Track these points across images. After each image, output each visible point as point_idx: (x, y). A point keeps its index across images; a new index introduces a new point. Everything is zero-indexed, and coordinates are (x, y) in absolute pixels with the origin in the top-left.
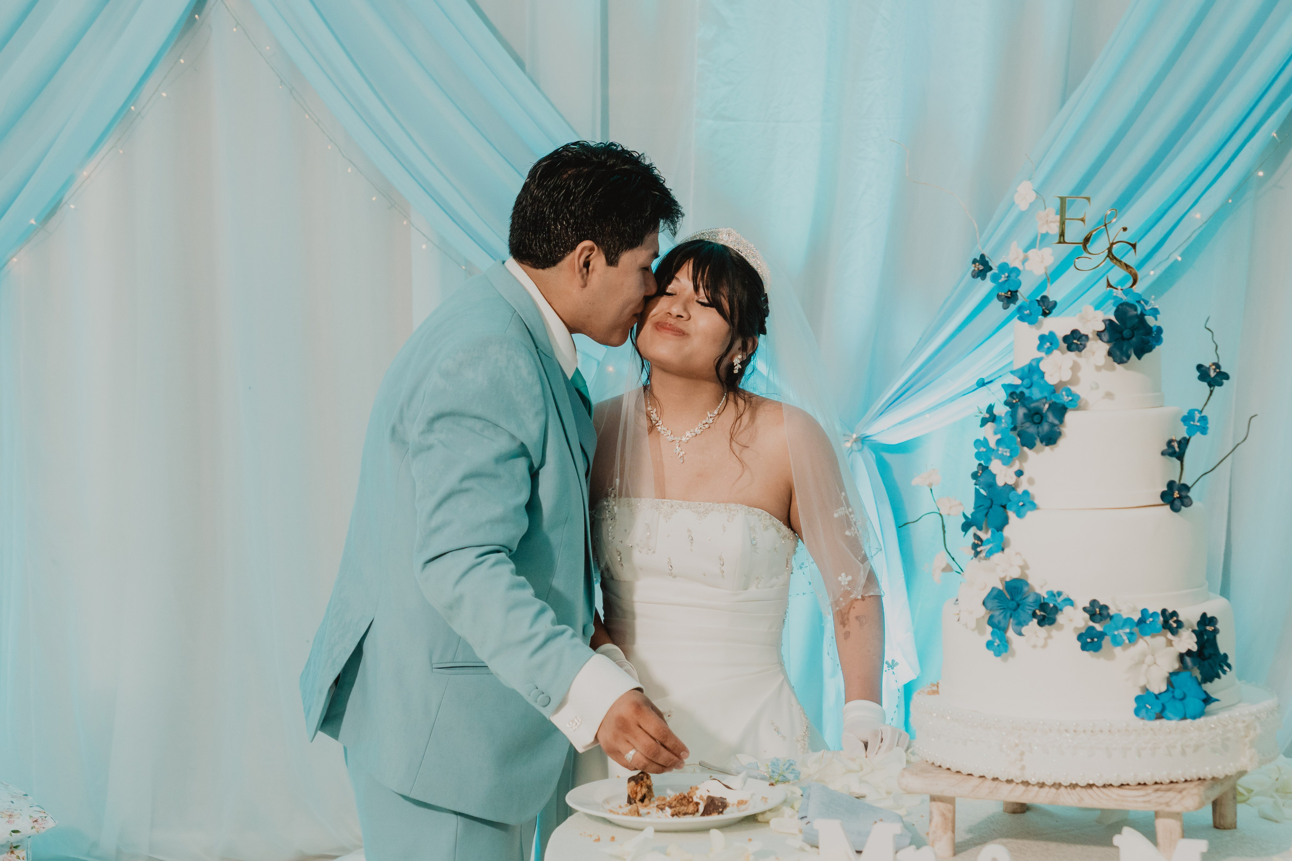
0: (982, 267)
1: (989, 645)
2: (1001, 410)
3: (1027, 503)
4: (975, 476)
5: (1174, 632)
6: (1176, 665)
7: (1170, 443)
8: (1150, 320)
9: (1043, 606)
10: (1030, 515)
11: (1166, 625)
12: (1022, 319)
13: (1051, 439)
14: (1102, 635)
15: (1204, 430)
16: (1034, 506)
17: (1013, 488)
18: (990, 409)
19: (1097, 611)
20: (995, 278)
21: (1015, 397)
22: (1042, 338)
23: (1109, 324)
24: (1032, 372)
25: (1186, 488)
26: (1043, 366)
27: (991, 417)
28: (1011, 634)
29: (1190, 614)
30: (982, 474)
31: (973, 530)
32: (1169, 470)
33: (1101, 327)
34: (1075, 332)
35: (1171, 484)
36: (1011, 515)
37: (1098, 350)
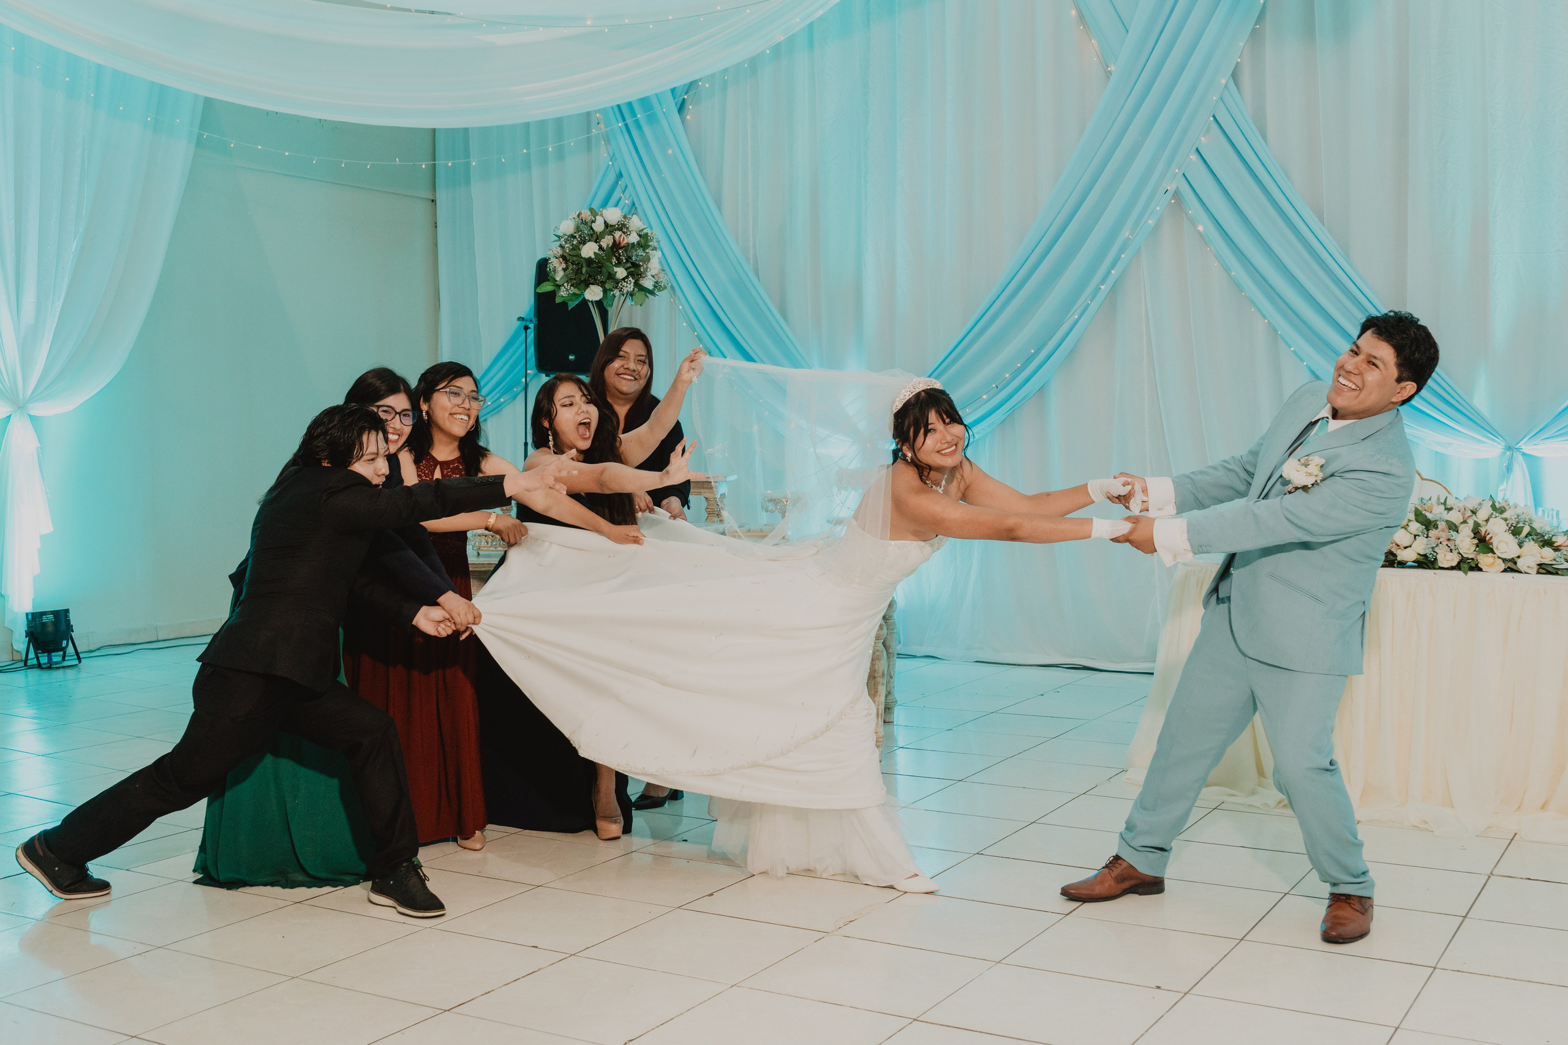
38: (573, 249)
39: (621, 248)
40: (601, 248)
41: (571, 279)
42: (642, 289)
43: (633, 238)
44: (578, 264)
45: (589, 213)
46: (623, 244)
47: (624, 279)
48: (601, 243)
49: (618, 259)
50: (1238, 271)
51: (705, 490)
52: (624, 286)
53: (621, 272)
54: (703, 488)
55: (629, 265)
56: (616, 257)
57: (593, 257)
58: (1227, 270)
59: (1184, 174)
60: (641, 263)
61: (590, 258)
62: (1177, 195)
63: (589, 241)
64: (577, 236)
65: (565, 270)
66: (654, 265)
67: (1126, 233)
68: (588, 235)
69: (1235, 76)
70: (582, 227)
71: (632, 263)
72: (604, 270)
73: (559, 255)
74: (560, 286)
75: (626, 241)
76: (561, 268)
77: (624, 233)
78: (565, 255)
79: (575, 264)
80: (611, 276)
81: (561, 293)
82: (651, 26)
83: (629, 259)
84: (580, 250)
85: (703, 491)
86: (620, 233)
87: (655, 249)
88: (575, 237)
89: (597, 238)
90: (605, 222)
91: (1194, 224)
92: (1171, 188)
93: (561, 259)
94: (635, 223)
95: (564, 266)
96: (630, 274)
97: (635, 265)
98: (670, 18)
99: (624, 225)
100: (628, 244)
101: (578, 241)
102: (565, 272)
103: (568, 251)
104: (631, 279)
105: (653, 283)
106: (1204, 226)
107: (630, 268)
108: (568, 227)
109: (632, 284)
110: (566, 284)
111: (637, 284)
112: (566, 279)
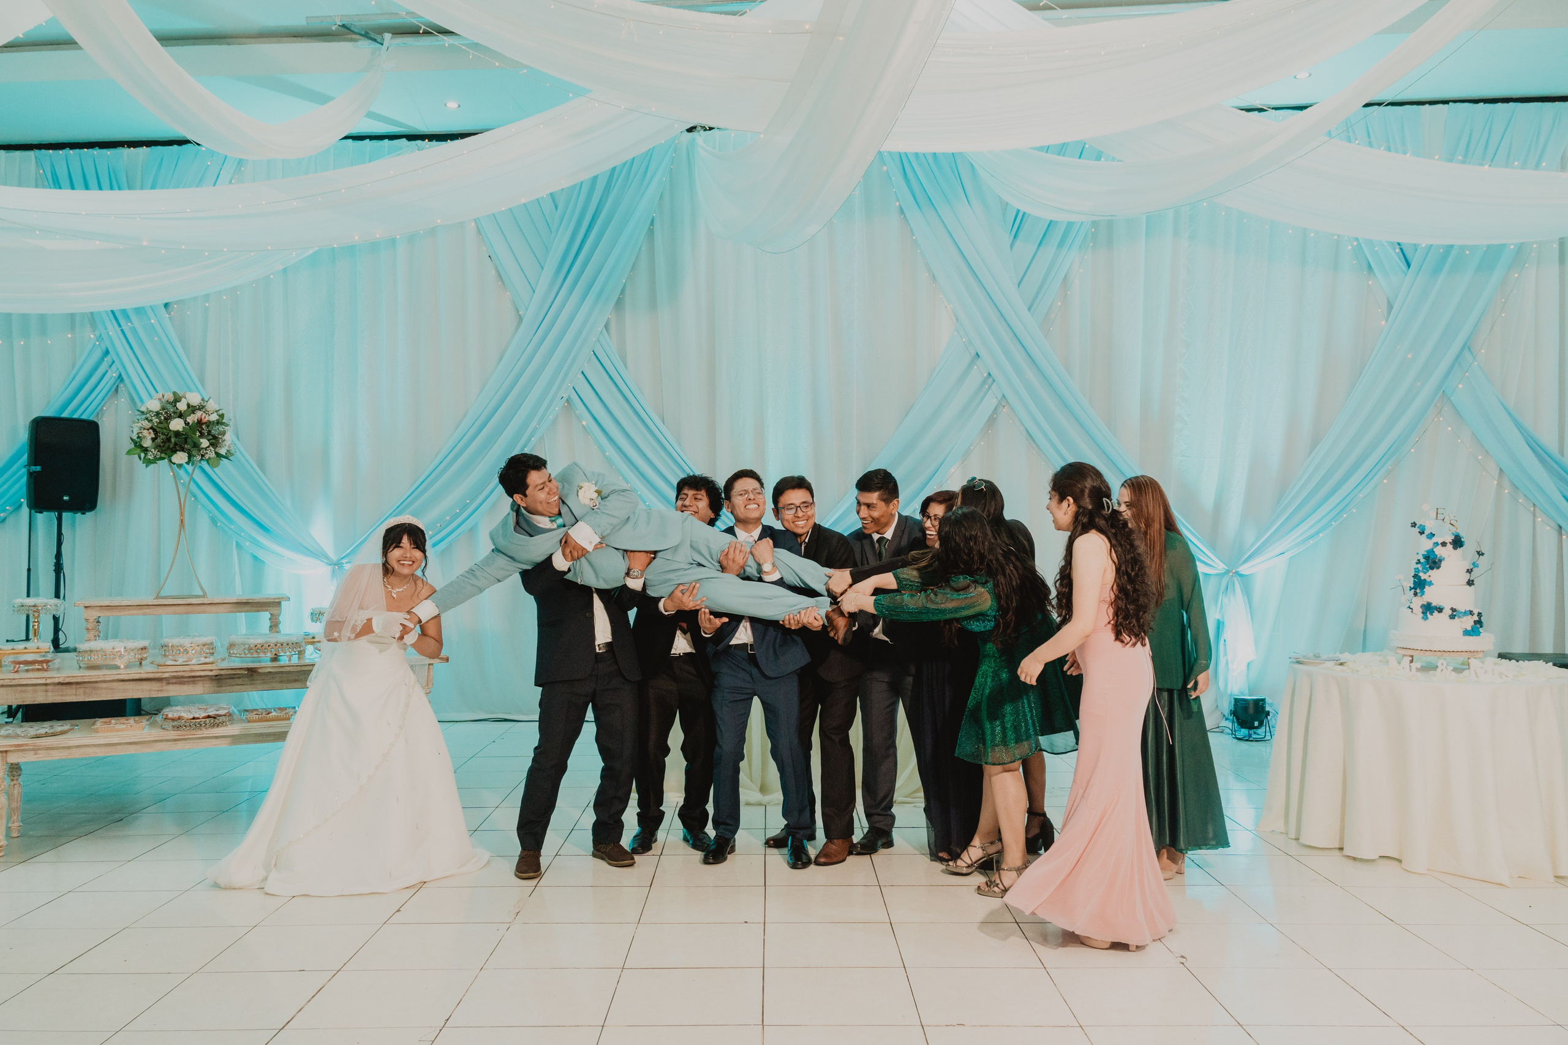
0: (1414, 525)
1: (1423, 618)
2: (1422, 560)
3: (1431, 584)
4: (1413, 577)
5: (1473, 615)
6: (1473, 624)
7: (1468, 570)
8: (1462, 540)
9: (1439, 608)
10: (1432, 586)
11: (1471, 614)
12: (1428, 538)
13: (1438, 568)
14: (1455, 615)
15: (1478, 567)
16: (1433, 584)
17: (1425, 580)
18: (1419, 560)
19: (1454, 610)
20: (1418, 527)
21: (1427, 558)
22: (1434, 543)
23: (1453, 540)
24: (1432, 551)
25: (1473, 581)
26: (1434, 550)
27: (1419, 562)
28: (1428, 614)
29: (1476, 612)
30: (1415, 576)
31: (1413, 591)
32: (1467, 577)
33: (1451, 541)
34: (1444, 542)
35: (1469, 580)
36: (1427, 587)
37: (1450, 547)
38: (160, 423)
39: (203, 424)
40: (187, 424)
41: (160, 446)
42: (218, 455)
43: (214, 417)
44: (168, 435)
45: (172, 395)
46: (204, 421)
47: (206, 449)
48: (187, 420)
49: (200, 432)
50: (611, 451)
51: (271, 608)
52: (207, 453)
53: (205, 443)
54: (269, 606)
55: (210, 437)
56: (198, 430)
57: (181, 430)
58: (603, 452)
59: (573, 388)
60: (220, 436)
61: (178, 431)
62: (567, 401)
63: (175, 418)
64: (163, 413)
65: (153, 440)
66: (229, 438)
67: (534, 424)
68: (174, 413)
69: (607, 327)
70: (169, 407)
71: (212, 436)
72: (189, 440)
73: (148, 427)
74: (147, 451)
75: (207, 419)
76: (150, 438)
77: (205, 412)
78: (155, 427)
79: (164, 435)
80: (196, 446)
81: (149, 457)
82: (207, 254)
83: (209, 433)
84: (167, 423)
85: (269, 608)
86: (201, 412)
87: (227, 425)
88: (162, 414)
89: (181, 416)
90: (188, 405)
91: (579, 419)
92: (566, 397)
93: (151, 431)
94: (212, 405)
95: (154, 436)
96: (212, 444)
97: (215, 437)
98: (225, 250)
99: (203, 407)
100: (210, 422)
101: (165, 418)
102: (153, 442)
103: (156, 424)
104: (211, 448)
105: (226, 451)
106: (587, 421)
107: (211, 439)
108: (155, 405)
109: (214, 452)
110: (153, 450)
111: (216, 453)
112: (154, 446)
